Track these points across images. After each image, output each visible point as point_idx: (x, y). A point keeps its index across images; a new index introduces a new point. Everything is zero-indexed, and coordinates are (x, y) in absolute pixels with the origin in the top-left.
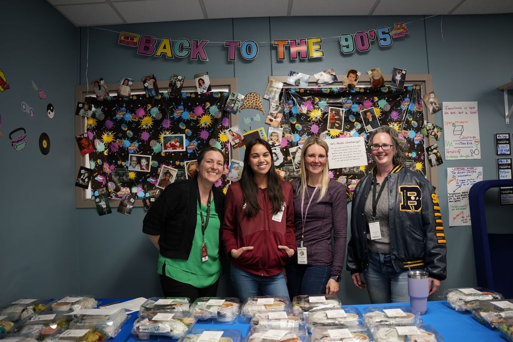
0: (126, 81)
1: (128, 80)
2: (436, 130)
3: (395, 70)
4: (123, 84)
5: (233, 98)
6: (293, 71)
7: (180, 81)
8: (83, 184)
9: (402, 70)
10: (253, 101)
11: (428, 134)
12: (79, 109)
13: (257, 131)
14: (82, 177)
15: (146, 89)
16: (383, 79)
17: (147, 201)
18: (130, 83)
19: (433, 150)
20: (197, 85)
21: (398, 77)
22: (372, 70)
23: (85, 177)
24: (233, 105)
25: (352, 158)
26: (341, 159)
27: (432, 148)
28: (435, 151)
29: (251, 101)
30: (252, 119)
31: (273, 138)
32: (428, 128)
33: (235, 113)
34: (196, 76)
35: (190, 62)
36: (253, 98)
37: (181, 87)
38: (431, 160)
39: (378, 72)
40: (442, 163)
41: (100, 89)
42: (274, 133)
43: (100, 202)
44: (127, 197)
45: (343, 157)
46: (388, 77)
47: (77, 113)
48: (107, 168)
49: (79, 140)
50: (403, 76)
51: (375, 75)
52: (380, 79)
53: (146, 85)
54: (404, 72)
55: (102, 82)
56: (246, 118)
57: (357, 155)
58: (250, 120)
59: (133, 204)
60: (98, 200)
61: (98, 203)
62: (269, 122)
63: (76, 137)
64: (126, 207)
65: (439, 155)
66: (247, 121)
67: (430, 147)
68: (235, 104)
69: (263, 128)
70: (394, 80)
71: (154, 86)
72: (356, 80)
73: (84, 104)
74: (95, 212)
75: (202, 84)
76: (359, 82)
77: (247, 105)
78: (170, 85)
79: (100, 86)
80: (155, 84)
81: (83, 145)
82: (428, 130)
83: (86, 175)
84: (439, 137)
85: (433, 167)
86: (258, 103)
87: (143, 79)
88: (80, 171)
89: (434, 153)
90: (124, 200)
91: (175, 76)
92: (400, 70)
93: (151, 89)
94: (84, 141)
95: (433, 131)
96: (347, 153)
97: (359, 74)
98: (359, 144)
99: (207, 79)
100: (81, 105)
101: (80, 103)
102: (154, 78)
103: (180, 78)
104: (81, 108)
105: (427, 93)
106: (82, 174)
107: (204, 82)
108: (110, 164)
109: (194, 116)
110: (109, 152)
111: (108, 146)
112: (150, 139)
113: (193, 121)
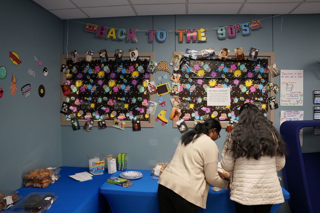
0: (90, 52)
1: (91, 52)
2: (275, 87)
3: (252, 49)
4: (88, 54)
5: (152, 64)
6: (188, 48)
7: (121, 53)
8: (65, 112)
9: (256, 49)
10: (163, 66)
11: (270, 89)
12: (62, 69)
13: (165, 85)
14: (64, 108)
15: (101, 57)
17: (101, 123)
18: (92, 54)
19: (272, 99)
20: (131, 56)
21: (253, 54)
22: (237, 49)
23: (66, 108)
24: (151, 69)
25: (222, 101)
26: (215, 101)
28: (274, 100)
29: (162, 66)
30: (163, 77)
31: (175, 89)
32: (270, 86)
33: (152, 73)
34: (130, 51)
35: (127, 42)
36: (163, 65)
37: (121, 57)
38: (271, 105)
39: (241, 50)
40: (278, 107)
41: (74, 57)
42: (175, 86)
43: (74, 122)
44: (89, 121)
45: (216, 99)
46: (247, 54)
47: (62, 71)
48: (77, 102)
49: (62, 86)
50: (257, 53)
51: (239, 52)
52: (242, 54)
53: (101, 55)
54: (257, 51)
55: (76, 53)
56: (159, 77)
57: (224, 99)
58: (161, 78)
59: (92, 124)
60: (72, 121)
61: (73, 123)
62: (173, 79)
63: (61, 85)
64: (89, 126)
65: (276, 103)
66: (160, 78)
67: (271, 98)
68: (152, 68)
69: (168, 83)
70: (250, 56)
71: (105, 56)
72: (226, 55)
73: (65, 66)
74: (71, 128)
75: (134, 56)
77: (160, 69)
78: (115, 55)
79: (74, 55)
80: (106, 55)
81: (65, 89)
82: (270, 87)
83: (67, 107)
84: (277, 91)
85: (272, 110)
86: (166, 67)
87: (99, 52)
88: (63, 104)
89: (273, 102)
90: (87, 122)
91: (118, 50)
92: (255, 49)
93: (104, 58)
94: (65, 87)
96: (219, 98)
97: (229, 51)
98: (226, 92)
100: (64, 66)
101: (64, 65)
102: (105, 51)
103: (121, 51)
104: (64, 68)
106: (64, 106)
107: (134, 54)
108: (80, 99)
109: (128, 72)
110: (79, 92)
111: (79, 89)
112: (103, 84)
113: (128, 74)
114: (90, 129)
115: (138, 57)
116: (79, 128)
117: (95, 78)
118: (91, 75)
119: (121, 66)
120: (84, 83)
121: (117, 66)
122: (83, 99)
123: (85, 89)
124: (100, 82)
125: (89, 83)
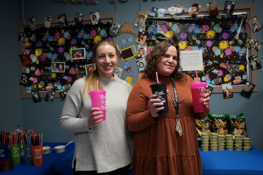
0: (48, 18)
1: (49, 18)
2: (256, 44)
3: (227, 2)
4: (46, 20)
5: (115, 27)
6: (154, 7)
7: (81, 17)
8: (24, 83)
9: (232, 2)
10: (127, 28)
11: (250, 47)
12: (20, 37)
13: (130, 49)
14: (23, 79)
15: (60, 22)
16: (217, 9)
17: (62, 94)
18: (51, 19)
19: (254, 58)
20: (92, 19)
21: (229, 7)
22: (210, 3)
23: (25, 79)
24: (114, 31)
25: (193, 65)
26: (185, 65)
27: (253, 57)
28: (255, 59)
29: (126, 28)
30: (127, 40)
31: (141, 52)
32: (250, 43)
33: (116, 36)
34: (91, 13)
35: (87, 4)
36: (127, 26)
37: (82, 21)
38: (252, 65)
39: (214, 4)
40: (261, 67)
41: (32, 24)
42: (141, 48)
43: (34, 94)
44: (50, 92)
45: (186, 63)
46: (221, 8)
47: (19, 39)
48: (37, 73)
49: (21, 56)
50: (233, 6)
51: (211, 7)
52: (215, 9)
53: (60, 20)
54: (233, 3)
55: (33, 19)
56: (123, 40)
57: (196, 63)
58: (126, 41)
59: (54, 96)
60: (33, 93)
61: (33, 95)
62: (138, 42)
63: (19, 55)
64: (50, 97)
65: (258, 62)
66: (124, 41)
67: (252, 56)
68: (116, 30)
69: (134, 46)
70: (225, 10)
71: (65, 21)
72: (197, 11)
73: (23, 34)
74: (32, 101)
75: (95, 18)
76: (200, 12)
77: (124, 31)
78: (75, 19)
79: (32, 22)
80: (65, 20)
81: (24, 59)
82: (250, 45)
83: (26, 78)
84: (259, 49)
85: (254, 71)
86: (131, 29)
87: (58, 16)
88: (22, 76)
89: (255, 61)
90: (48, 93)
91: (77, 14)
92: (230, 2)
93: (63, 23)
94: (24, 57)
95: (255, 45)
96: (190, 62)
97: (200, 6)
98: (198, 55)
99: (98, 15)
100: (21, 34)
101: (21, 33)
102: (65, 15)
103: (81, 15)
104: (22, 36)
105: (251, 17)
106: (24, 77)
107: (96, 17)
108: (40, 69)
109: (90, 37)
110: (39, 62)
111: (39, 58)
112: (64, 52)
113: (90, 39)
114: (52, 100)
115: (100, 20)
116: (40, 101)
117: (55, 45)
118: (51, 43)
119: (83, 31)
120: (43, 52)
121: (78, 31)
122: (44, 69)
123: (46, 58)
124: (61, 50)
125: (49, 51)
